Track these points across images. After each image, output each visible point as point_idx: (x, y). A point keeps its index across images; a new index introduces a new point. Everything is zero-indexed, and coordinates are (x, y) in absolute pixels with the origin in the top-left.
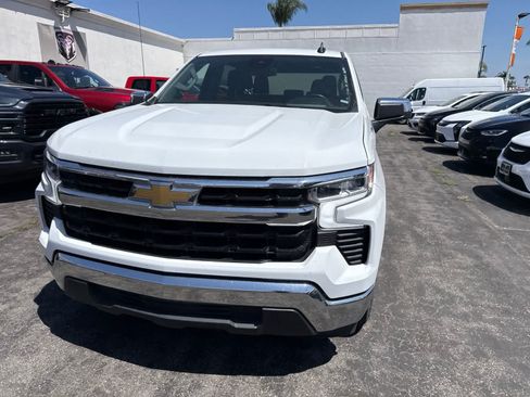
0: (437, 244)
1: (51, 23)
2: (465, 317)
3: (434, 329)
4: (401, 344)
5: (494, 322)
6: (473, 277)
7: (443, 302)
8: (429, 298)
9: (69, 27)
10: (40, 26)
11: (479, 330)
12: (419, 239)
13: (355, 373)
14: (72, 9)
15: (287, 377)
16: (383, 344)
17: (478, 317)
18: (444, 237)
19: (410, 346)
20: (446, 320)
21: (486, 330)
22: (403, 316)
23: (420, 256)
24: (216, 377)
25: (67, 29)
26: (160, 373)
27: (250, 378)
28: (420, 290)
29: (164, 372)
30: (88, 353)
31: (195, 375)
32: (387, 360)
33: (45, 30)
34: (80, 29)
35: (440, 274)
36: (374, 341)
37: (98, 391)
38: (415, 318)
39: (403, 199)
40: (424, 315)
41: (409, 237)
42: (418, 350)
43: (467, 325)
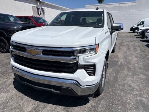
0: (134, 71)
1: (36, 6)
2: (136, 95)
3: (124, 98)
4: (111, 102)
5: (146, 98)
6: (143, 82)
7: (130, 90)
8: (125, 88)
10: (33, 7)
11: (140, 100)
12: (129, 69)
13: (93, 109)
14: (41, 2)
15: (72, 108)
16: (105, 101)
17: (141, 95)
18: (138, 69)
19: (114, 103)
20: (129, 96)
21: (142, 100)
22: (115, 93)
23: (127, 74)
25: (40, 7)
26: (37, 102)
27: (61, 106)
28: (124, 85)
29: (38, 102)
30: (21, 94)
31: (46, 104)
32: (104, 106)
34: (43, 7)
35: (132, 81)
36: (102, 100)
37: (19, 105)
38: (119, 94)
39: (128, 56)
40: (122, 93)
41: (125, 68)
42: (116, 104)
43: (136, 98)
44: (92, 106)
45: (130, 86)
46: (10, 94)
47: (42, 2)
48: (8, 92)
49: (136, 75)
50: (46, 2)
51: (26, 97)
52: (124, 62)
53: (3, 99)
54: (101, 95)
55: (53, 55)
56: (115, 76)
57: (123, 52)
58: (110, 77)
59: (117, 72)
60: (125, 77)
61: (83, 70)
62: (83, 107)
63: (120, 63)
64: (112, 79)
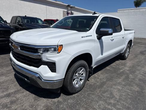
0: (131, 81)
1: (66, 10)
2: (110, 104)
3: (93, 103)
4: (78, 103)
5: (118, 109)
6: (131, 94)
7: (108, 97)
8: (104, 95)
9: (70, 11)
10: (64, 11)
11: (109, 109)
12: (127, 78)
13: (56, 104)
14: (71, 7)
15: (41, 98)
16: (73, 101)
17: (114, 105)
18: (137, 80)
19: (80, 104)
20: (101, 102)
22: (89, 96)
23: (119, 83)
24: (28, 92)
25: (70, 12)
27: (34, 95)
31: (25, 90)
32: (69, 104)
33: (64, 12)
34: (73, 12)
35: (119, 90)
36: (72, 99)
37: (8, 87)
38: (93, 98)
39: (139, 66)
40: (96, 99)
41: (123, 77)
42: (81, 106)
43: (107, 106)
44: (58, 101)
45: (111, 94)
46: (8, 78)
47: (73, 7)
48: (8, 76)
49: (130, 85)
50: (76, 7)
51: (17, 83)
52: (128, 71)
53: (1, 81)
54: (74, 95)
55: (25, 51)
56: (103, 82)
57: (137, 60)
58: (98, 82)
59: (110, 79)
60: (115, 85)
61: (46, 66)
62: (50, 100)
63: (121, 71)
64: (98, 84)
